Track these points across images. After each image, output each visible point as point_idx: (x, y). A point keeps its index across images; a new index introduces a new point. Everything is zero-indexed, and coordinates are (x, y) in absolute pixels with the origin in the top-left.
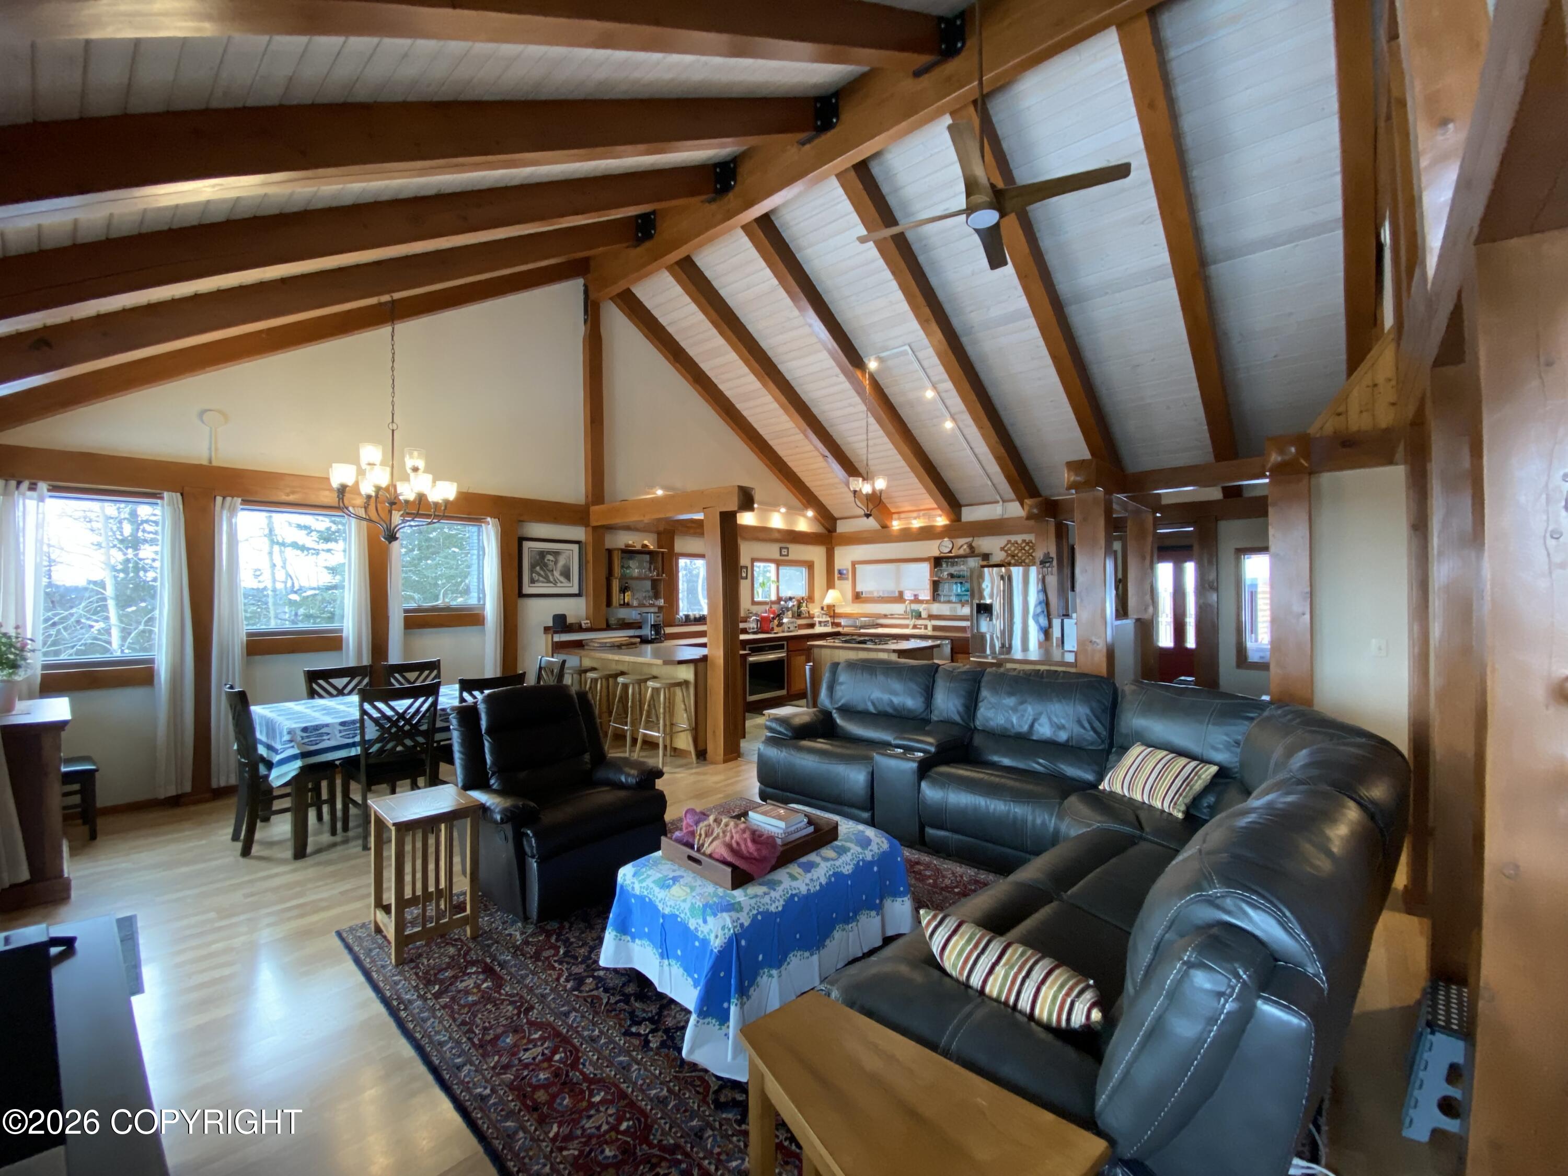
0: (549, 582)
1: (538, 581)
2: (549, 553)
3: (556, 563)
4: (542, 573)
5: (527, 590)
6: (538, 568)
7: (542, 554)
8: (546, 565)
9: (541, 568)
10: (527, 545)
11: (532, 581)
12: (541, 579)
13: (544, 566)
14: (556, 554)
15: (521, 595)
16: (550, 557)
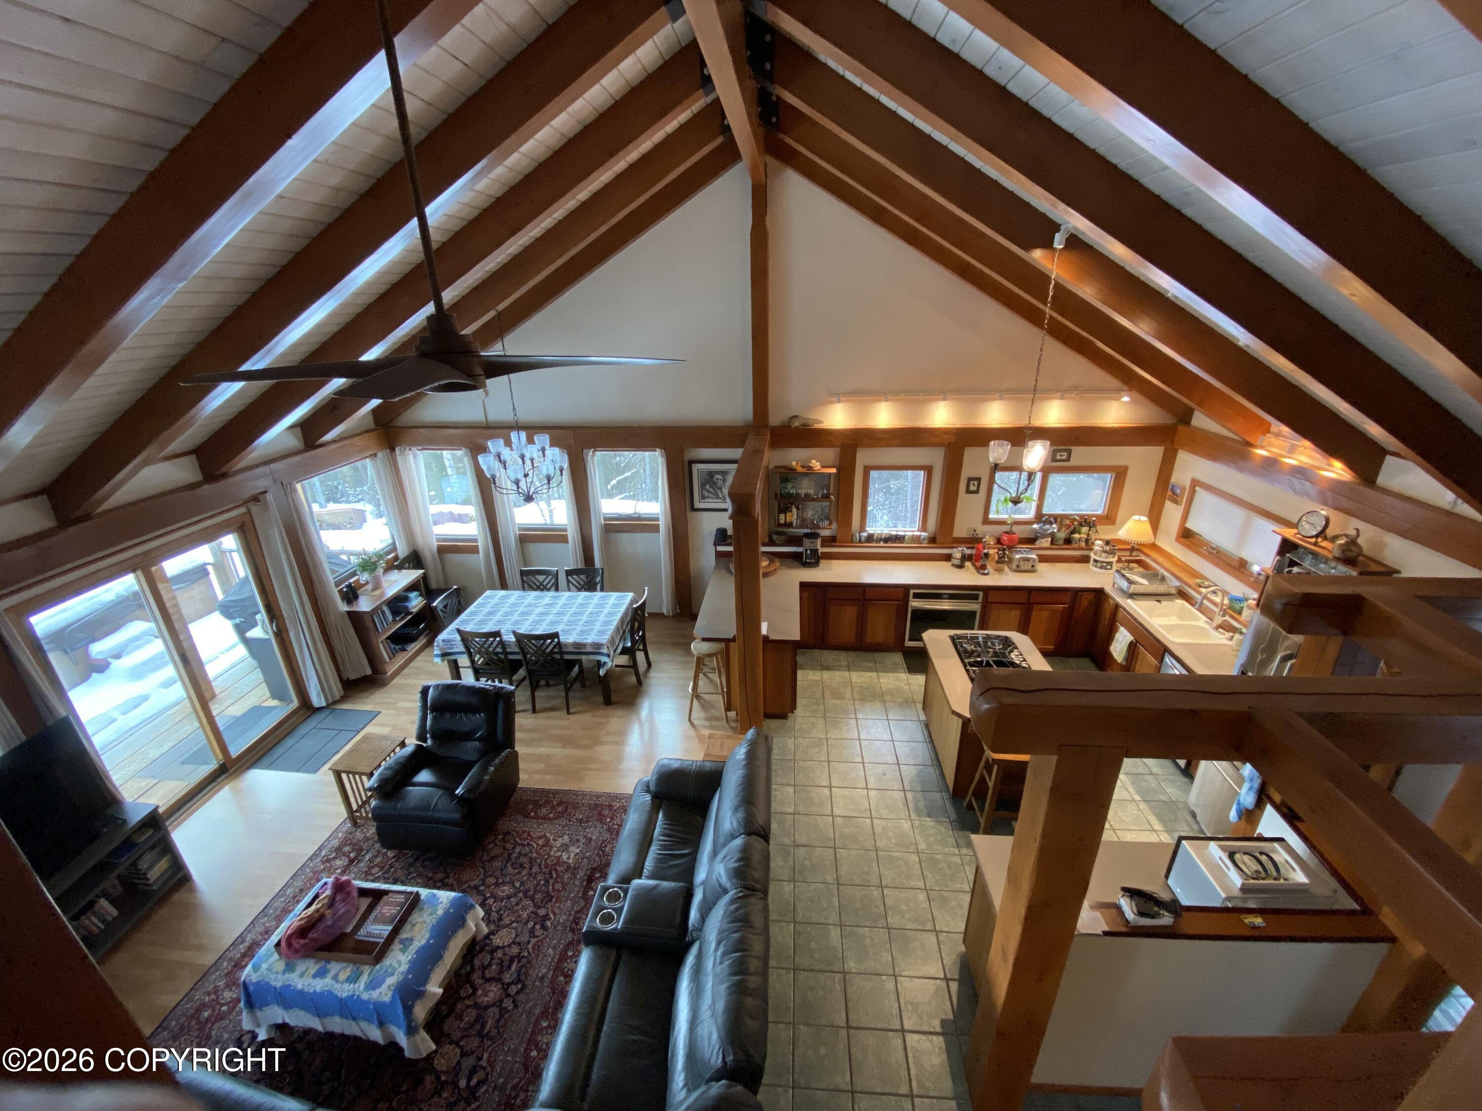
0: (718, 497)
1: (708, 497)
2: (717, 472)
3: (724, 481)
4: (711, 490)
5: (698, 505)
6: (708, 486)
7: (711, 474)
8: (715, 483)
9: (711, 486)
10: (696, 467)
11: (703, 497)
12: (711, 495)
13: (713, 484)
14: (724, 473)
15: (693, 509)
16: (719, 477)
